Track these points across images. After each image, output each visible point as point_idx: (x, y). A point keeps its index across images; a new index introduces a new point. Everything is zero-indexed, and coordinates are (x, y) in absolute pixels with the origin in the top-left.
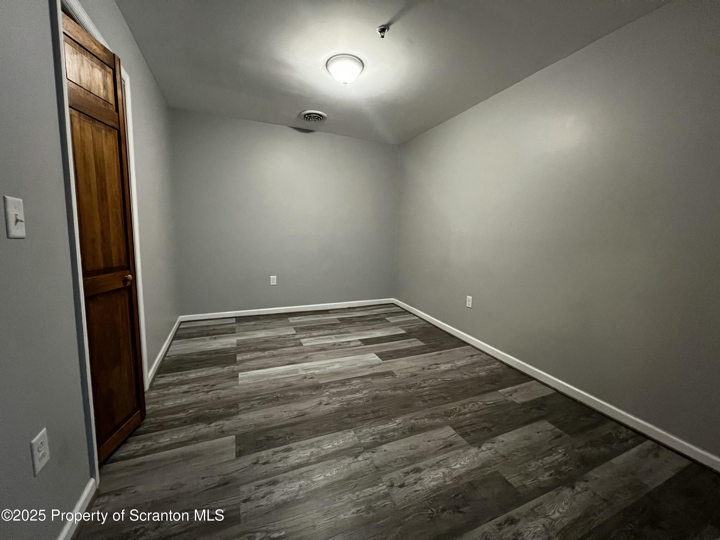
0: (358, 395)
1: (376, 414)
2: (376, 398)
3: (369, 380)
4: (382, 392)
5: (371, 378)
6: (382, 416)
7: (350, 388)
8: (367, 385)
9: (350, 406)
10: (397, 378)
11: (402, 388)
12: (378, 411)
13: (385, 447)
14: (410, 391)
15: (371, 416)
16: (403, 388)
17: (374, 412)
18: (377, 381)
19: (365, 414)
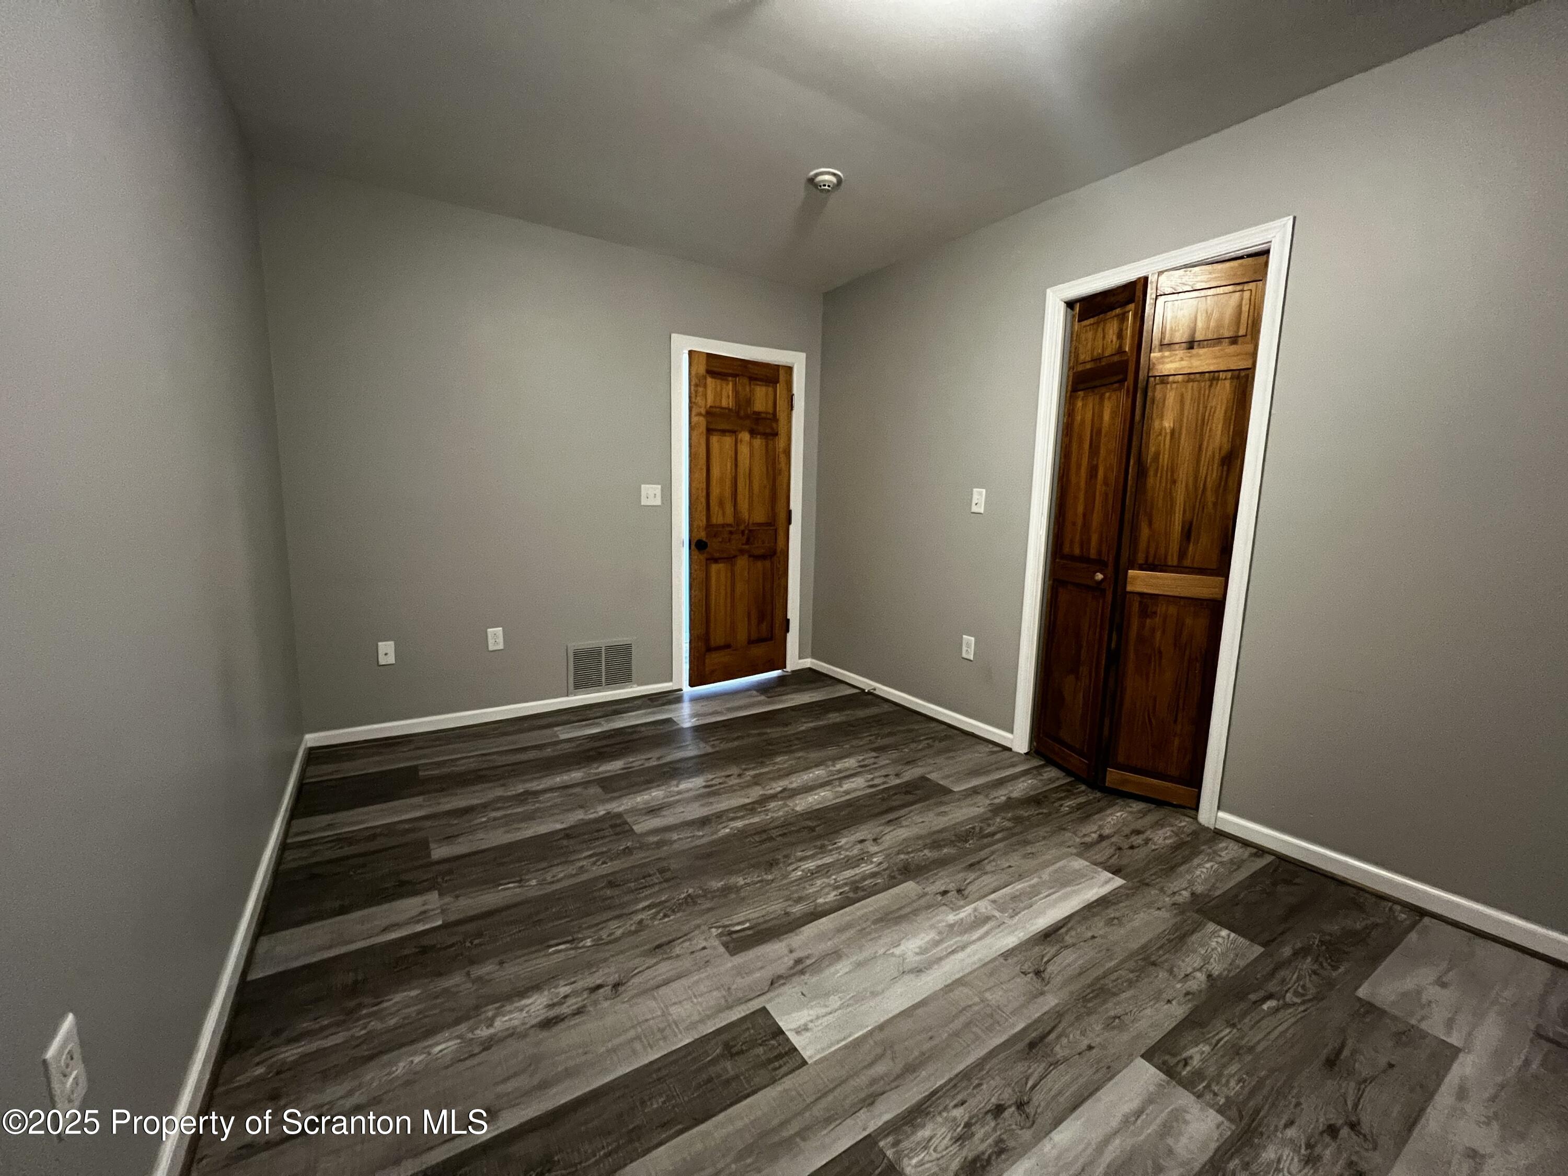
0: (811, 865)
1: (764, 836)
2: (771, 865)
3: (797, 909)
4: (759, 878)
5: (793, 917)
6: (755, 834)
7: (834, 877)
8: (796, 891)
9: (819, 843)
10: (718, 927)
11: (707, 894)
12: (762, 842)
13: (747, 801)
14: (691, 891)
15: (774, 833)
16: (705, 896)
17: (771, 839)
18: (774, 907)
19: (785, 834)
